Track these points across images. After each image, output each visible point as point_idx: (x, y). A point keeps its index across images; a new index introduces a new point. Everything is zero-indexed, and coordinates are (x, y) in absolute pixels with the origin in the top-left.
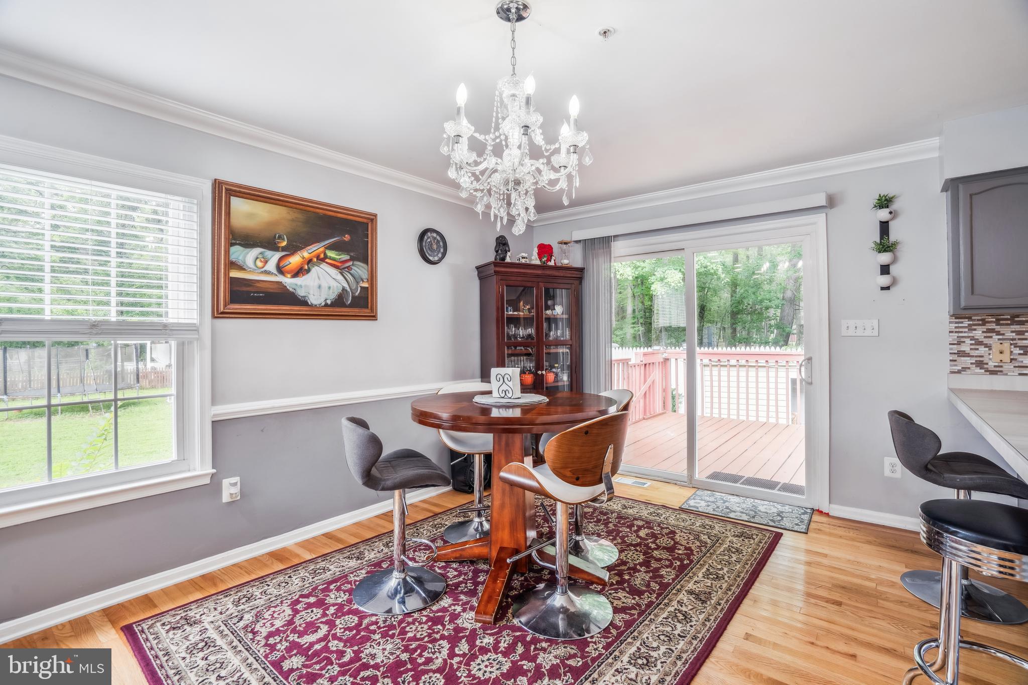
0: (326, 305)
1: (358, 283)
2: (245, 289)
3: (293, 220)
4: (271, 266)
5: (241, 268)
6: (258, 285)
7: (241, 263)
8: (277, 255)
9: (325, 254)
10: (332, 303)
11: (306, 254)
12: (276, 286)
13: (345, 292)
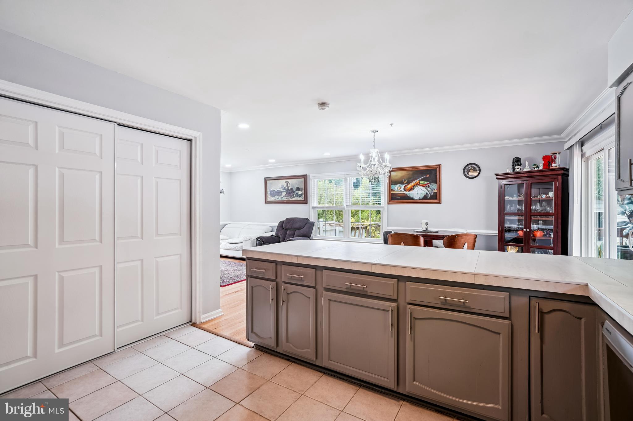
0: (420, 199)
1: (432, 191)
2: (395, 196)
3: (408, 174)
4: (402, 189)
5: (394, 191)
7: (394, 189)
8: (404, 186)
9: (419, 182)
10: (422, 198)
11: (413, 184)
12: (404, 194)
13: (427, 194)
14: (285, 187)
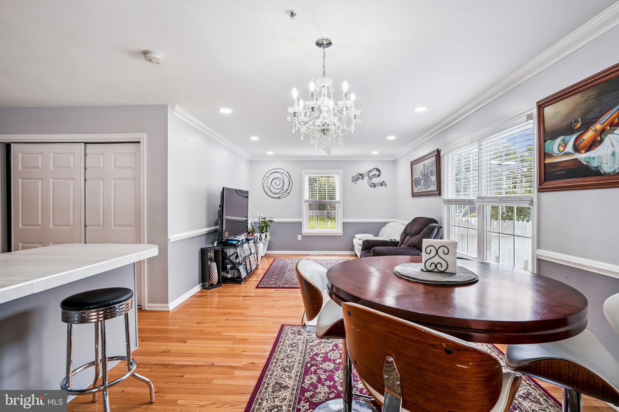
2: (553, 170)
3: (586, 103)
4: (569, 148)
5: (551, 156)
6: (561, 165)
7: (550, 152)
11: (598, 127)
12: (574, 163)
14: (422, 172)
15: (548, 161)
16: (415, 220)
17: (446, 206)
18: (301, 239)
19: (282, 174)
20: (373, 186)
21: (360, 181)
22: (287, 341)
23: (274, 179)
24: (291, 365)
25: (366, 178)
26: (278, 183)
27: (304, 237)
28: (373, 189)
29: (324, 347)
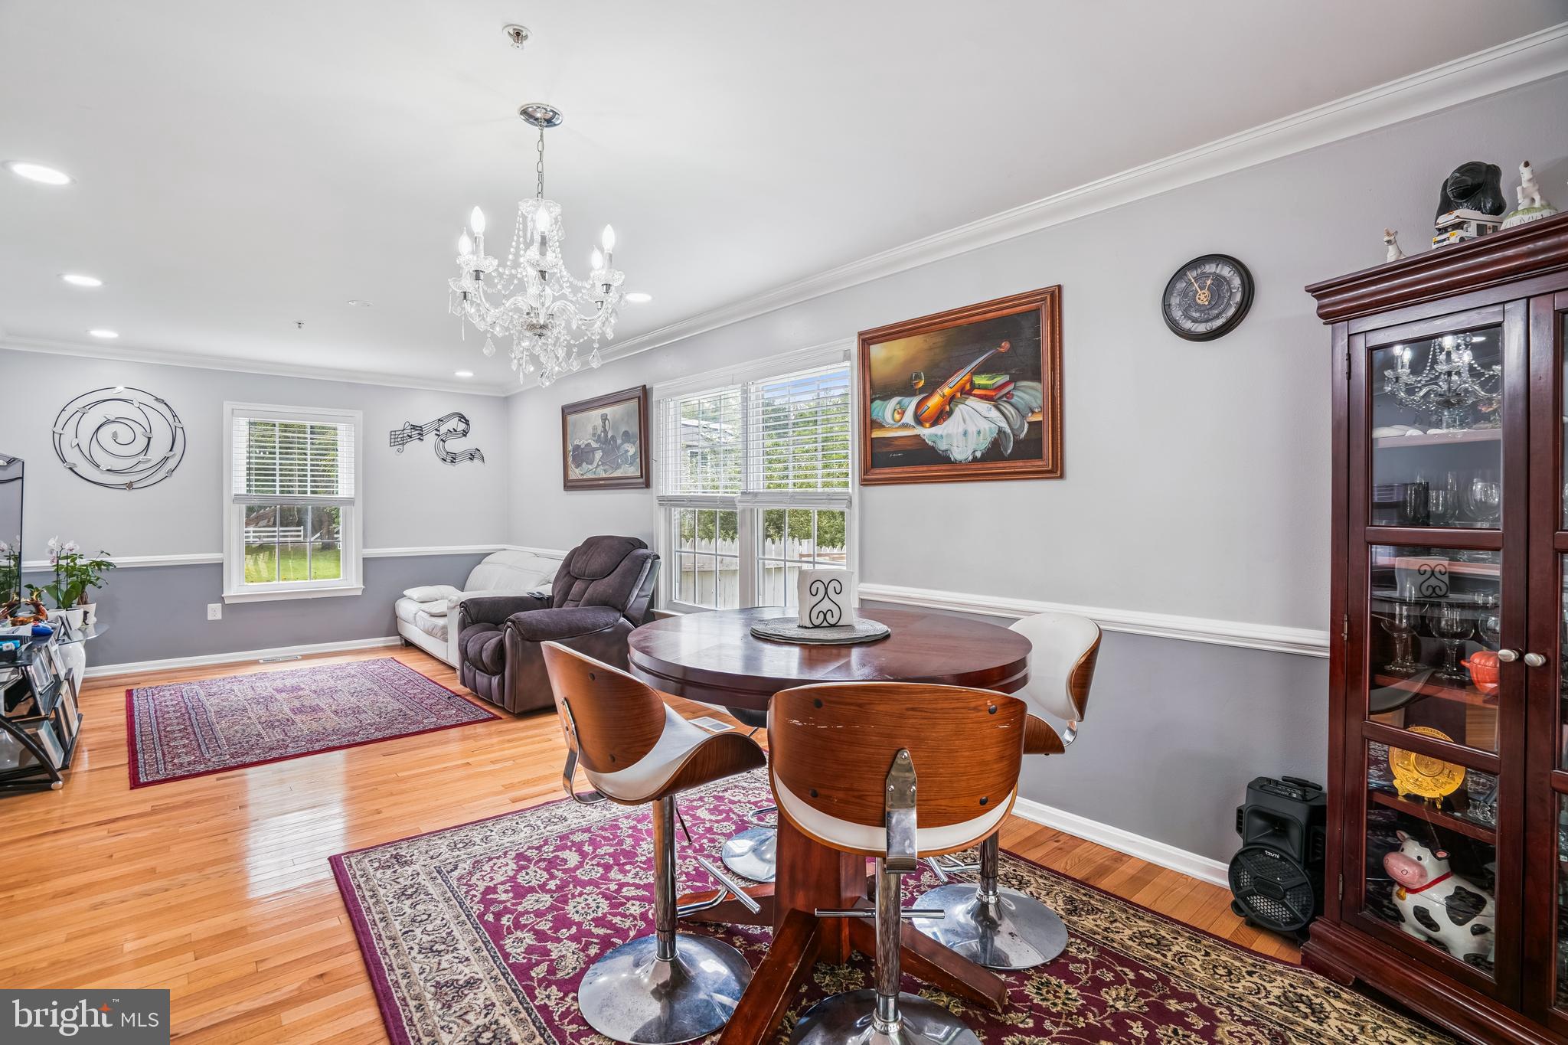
0: (975, 460)
1: (1024, 417)
2: (885, 450)
3: (931, 349)
4: (909, 418)
5: (881, 426)
6: (896, 443)
7: (880, 420)
8: (915, 400)
9: (972, 382)
10: (983, 455)
11: (946, 390)
12: (914, 441)
13: (1002, 435)
14: (599, 432)
15: (876, 434)
16: (592, 543)
17: (662, 509)
18: (219, 616)
19: (142, 407)
20: (449, 458)
21: (413, 445)
22: (382, 891)
23: (108, 422)
24: (444, 935)
25: (431, 438)
26: (125, 434)
27: (231, 609)
28: (448, 466)
29: (495, 868)
